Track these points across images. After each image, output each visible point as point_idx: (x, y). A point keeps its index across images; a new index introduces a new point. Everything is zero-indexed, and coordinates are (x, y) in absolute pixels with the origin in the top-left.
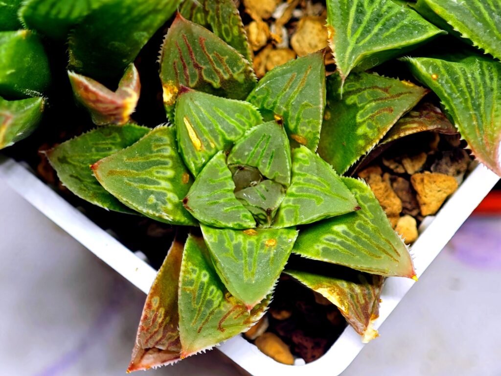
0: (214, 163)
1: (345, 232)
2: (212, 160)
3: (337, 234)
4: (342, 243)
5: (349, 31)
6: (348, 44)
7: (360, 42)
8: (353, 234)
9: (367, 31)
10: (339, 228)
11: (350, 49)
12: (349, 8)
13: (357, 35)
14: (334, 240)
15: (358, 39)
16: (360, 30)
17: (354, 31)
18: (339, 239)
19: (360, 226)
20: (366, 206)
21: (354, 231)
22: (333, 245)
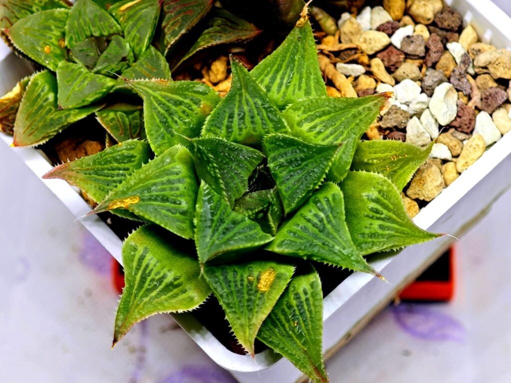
0: (110, 21)
1: (47, 99)
2: (113, 20)
3: (47, 94)
4: (39, 95)
5: (164, 93)
6: (154, 91)
7: (154, 98)
8: (45, 104)
9: (160, 103)
10: (51, 96)
11: (151, 92)
12: (180, 95)
13: (160, 98)
14: (43, 90)
15: (157, 98)
16: (163, 101)
17: (164, 97)
18: (42, 94)
19: (50, 110)
20: (63, 115)
21: (47, 105)
22: (39, 89)
